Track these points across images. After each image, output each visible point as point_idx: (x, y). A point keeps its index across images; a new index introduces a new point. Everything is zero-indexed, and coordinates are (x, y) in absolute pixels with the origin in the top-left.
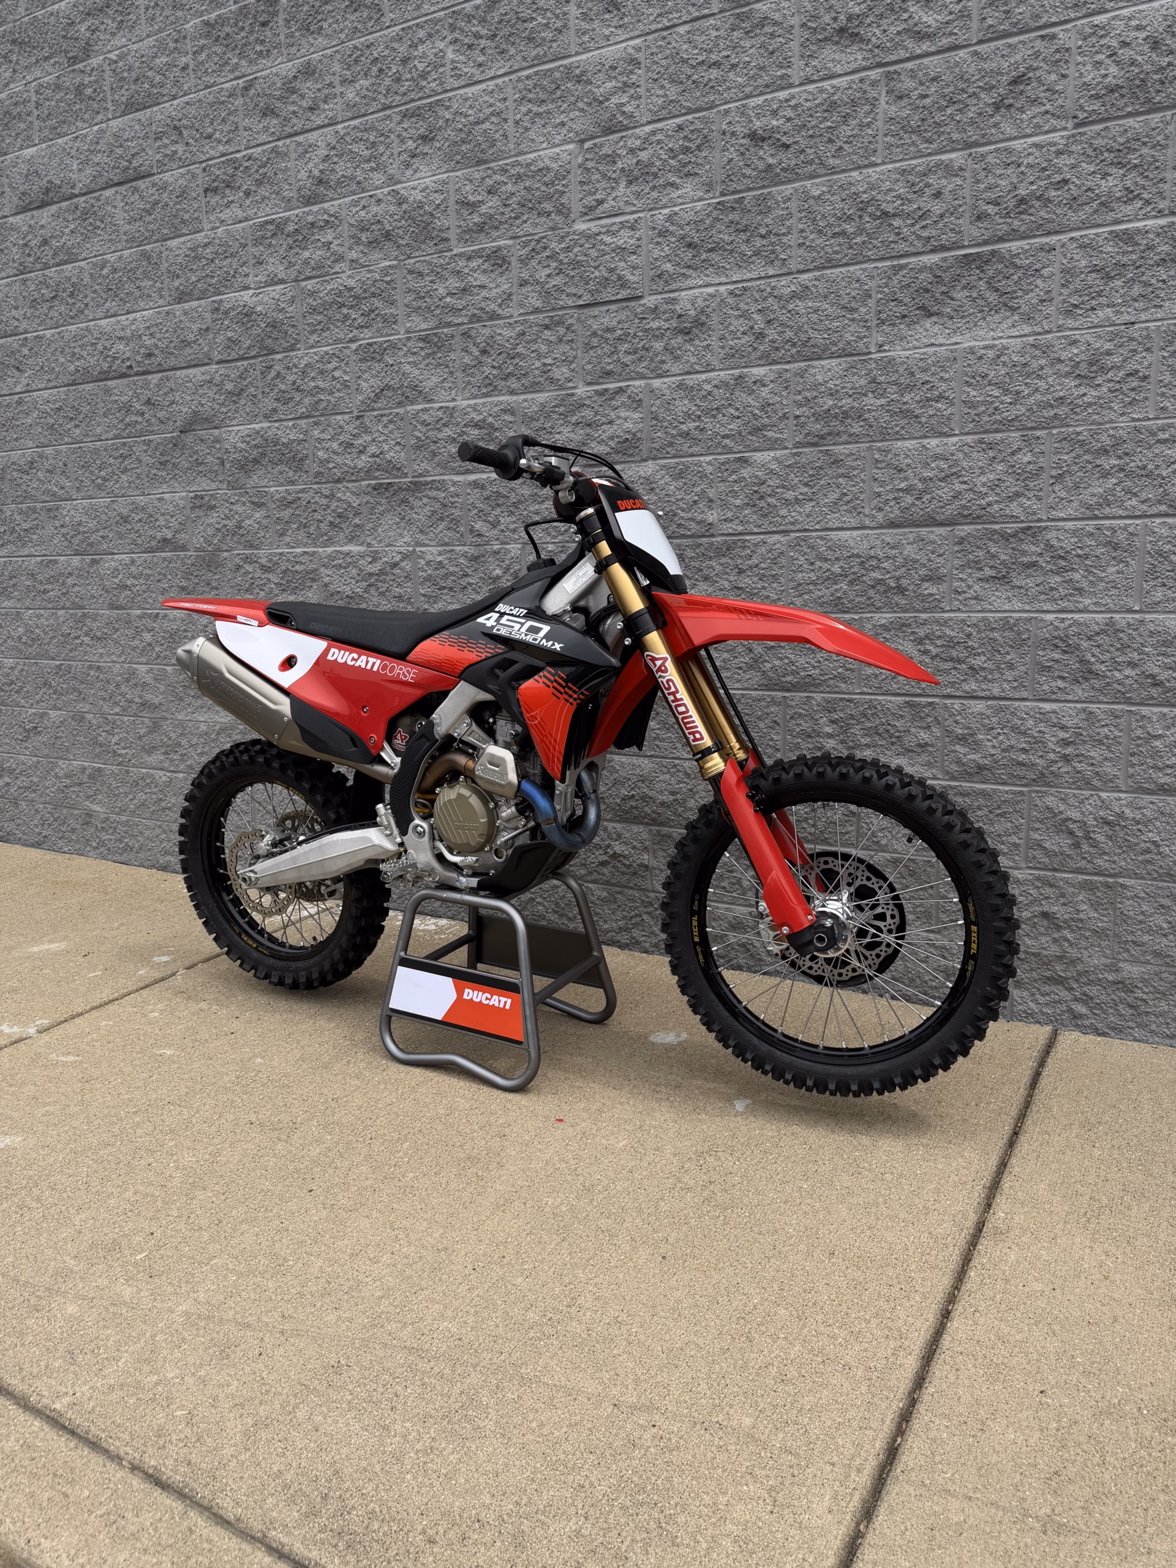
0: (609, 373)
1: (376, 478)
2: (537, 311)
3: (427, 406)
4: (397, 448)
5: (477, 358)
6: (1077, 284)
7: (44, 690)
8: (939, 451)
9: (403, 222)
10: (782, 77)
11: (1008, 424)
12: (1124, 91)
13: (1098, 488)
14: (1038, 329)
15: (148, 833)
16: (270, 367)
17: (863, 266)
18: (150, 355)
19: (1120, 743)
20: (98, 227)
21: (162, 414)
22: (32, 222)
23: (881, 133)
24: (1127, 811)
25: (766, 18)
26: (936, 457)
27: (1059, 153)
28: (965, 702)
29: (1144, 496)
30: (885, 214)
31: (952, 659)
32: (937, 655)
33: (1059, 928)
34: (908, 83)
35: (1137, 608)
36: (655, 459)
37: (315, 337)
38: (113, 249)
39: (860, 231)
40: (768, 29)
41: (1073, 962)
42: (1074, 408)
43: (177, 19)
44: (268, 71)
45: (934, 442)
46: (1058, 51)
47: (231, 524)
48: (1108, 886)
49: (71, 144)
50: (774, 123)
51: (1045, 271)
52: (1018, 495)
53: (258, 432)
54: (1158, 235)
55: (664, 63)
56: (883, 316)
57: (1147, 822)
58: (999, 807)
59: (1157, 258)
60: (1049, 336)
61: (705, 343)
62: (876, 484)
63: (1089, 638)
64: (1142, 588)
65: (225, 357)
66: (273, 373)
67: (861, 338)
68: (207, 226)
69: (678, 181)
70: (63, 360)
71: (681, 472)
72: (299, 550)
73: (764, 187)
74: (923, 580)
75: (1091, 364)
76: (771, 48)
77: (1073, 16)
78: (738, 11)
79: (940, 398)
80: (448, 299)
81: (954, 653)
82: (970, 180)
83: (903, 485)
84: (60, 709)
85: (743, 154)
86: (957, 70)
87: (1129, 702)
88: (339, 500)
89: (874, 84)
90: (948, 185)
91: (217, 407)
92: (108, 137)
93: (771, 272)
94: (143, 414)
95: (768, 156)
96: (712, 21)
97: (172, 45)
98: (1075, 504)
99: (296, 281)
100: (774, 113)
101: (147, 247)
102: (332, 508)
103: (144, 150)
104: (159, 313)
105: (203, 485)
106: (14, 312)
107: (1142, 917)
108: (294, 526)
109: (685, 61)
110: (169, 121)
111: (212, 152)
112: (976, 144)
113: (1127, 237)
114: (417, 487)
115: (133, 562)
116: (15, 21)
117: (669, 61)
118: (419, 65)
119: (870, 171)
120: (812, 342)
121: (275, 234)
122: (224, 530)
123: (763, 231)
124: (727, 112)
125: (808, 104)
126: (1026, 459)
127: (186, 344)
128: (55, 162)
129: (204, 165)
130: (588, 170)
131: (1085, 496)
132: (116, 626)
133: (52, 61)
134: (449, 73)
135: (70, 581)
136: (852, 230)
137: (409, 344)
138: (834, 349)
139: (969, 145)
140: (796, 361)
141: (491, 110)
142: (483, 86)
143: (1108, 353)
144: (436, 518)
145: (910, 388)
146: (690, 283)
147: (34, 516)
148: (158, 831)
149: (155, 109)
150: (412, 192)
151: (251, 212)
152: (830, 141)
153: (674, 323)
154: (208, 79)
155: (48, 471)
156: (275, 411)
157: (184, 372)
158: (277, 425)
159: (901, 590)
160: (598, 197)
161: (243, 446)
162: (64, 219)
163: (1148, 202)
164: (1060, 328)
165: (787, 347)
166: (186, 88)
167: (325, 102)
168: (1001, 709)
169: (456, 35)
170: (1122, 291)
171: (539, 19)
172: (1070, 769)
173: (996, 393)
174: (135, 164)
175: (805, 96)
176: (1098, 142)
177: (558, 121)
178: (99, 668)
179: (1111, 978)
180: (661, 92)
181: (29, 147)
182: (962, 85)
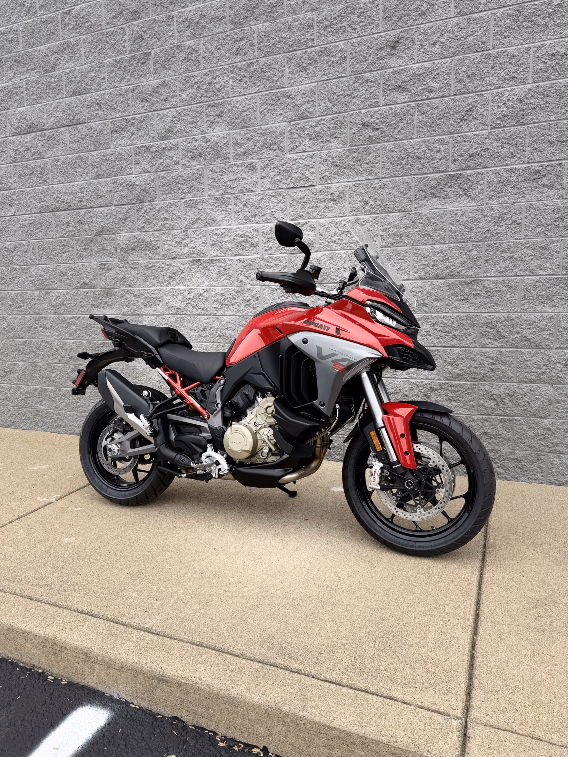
0: (300, 216)
1: (193, 257)
2: (269, 189)
3: (218, 227)
4: (203, 245)
5: (241, 208)
6: (493, 187)
7: (16, 353)
8: (440, 250)
9: (208, 150)
10: (375, 102)
11: (467, 240)
12: (510, 117)
13: (502, 265)
14: (478, 204)
15: (70, 418)
16: (142, 208)
17: (409, 177)
18: (81, 201)
19: (513, 364)
20: (56, 144)
21: (86, 227)
22: (21, 140)
23: (416, 127)
24: (517, 390)
25: (369, 79)
26: (439, 252)
27: (485, 138)
28: (452, 349)
29: (520, 268)
30: (418, 157)
31: (446, 332)
32: (440, 330)
33: (491, 438)
34: (426, 108)
35: (519, 311)
36: (320, 251)
37: (164, 196)
38: (63, 154)
39: (408, 163)
40: (369, 84)
41: (497, 452)
42: (493, 234)
43: (100, 58)
44: (145, 83)
45: (438, 246)
46: (484, 101)
47: (120, 276)
48: (510, 420)
49: (43, 107)
50: (372, 120)
51: (481, 182)
52: (471, 267)
53: (135, 236)
54: (523, 170)
55: (325, 93)
56: (417, 197)
57: (525, 394)
58: (466, 391)
59: (523, 179)
60: (483, 207)
61: (343, 205)
62: (414, 263)
63: (501, 323)
64: (521, 303)
65: (119, 203)
66: (143, 211)
67: (408, 205)
68: (112, 146)
69: (331, 140)
70: (35, 202)
71: (332, 257)
72: (153, 288)
73: (368, 144)
74: (434, 301)
75: (499, 218)
76: (371, 91)
77: (489, 88)
78: (357, 76)
79: (440, 229)
80: (228, 183)
81: (447, 330)
82: (451, 147)
83: (426, 263)
84: (25, 361)
85: (359, 131)
86: (445, 105)
87: (517, 347)
88: (174, 266)
89: (412, 108)
90: (443, 148)
91: (115, 225)
92: (63, 105)
93: (371, 178)
94: (76, 227)
95: (369, 132)
96: (346, 79)
97: (97, 69)
98: (494, 271)
99: (155, 172)
100: (372, 116)
101: (81, 154)
102: (171, 270)
103: (81, 112)
104: (86, 183)
105: (105, 259)
106: (9, 180)
107: (523, 432)
108: (152, 278)
109: (334, 93)
110: (94, 101)
111: (116, 115)
112: (453, 133)
113: (512, 171)
114: (212, 261)
115: (67, 293)
116: (17, 52)
117: (328, 92)
118: (217, 86)
119: (411, 140)
120: (388, 206)
121: (146, 152)
122: (116, 279)
123: (367, 161)
124: (352, 114)
125: (386, 114)
126: (475, 253)
127: (99, 196)
128: (34, 115)
129: (111, 120)
130: (292, 133)
131: (498, 267)
132: (57, 322)
133: (35, 71)
134: (230, 90)
135: (33, 302)
136: (404, 163)
137: (210, 201)
138: (397, 209)
139: (450, 133)
140: (381, 213)
141: (249, 106)
142: (246, 97)
143: (505, 214)
144: (220, 274)
145: (428, 225)
146: (336, 181)
147: (15, 272)
148: (75, 417)
149: (88, 95)
150: (213, 138)
151: (134, 142)
152: (395, 128)
153: (329, 197)
154: (115, 84)
155: (24, 252)
156: (143, 227)
157: (98, 209)
158: (144, 233)
159: (425, 305)
160: (297, 144)
161: (127, 242)
162: (38, 140)
163: (519, 158)
164: (487, 204)
165: (377, 208)
166: (103, 87)
167: (172, 98)
168: (466, 351)
169: (234, 75)
170: (510, 191)
171: (272, 72)
172: (494, 374)
173: (463, 228)
174: (77, 117)
175: (385, 110)
176: (500, 135)
177: (279, 113)
178: (47, 342)
179: (512, 457)
180: (324, 105)
181: (21, 107)
182: (447, 110)
